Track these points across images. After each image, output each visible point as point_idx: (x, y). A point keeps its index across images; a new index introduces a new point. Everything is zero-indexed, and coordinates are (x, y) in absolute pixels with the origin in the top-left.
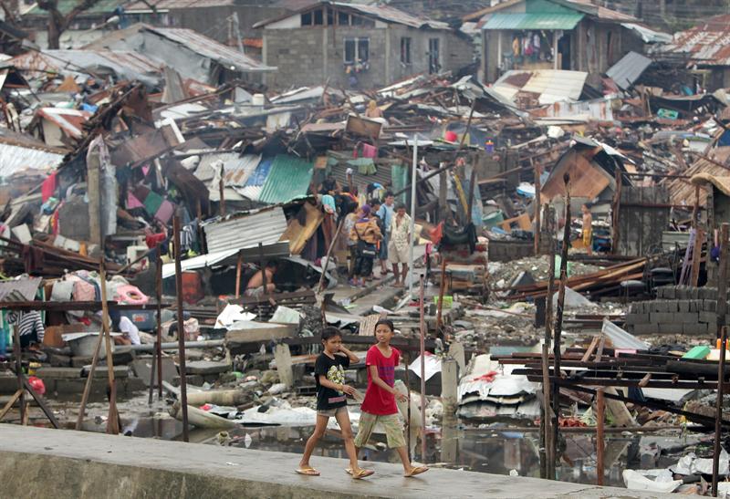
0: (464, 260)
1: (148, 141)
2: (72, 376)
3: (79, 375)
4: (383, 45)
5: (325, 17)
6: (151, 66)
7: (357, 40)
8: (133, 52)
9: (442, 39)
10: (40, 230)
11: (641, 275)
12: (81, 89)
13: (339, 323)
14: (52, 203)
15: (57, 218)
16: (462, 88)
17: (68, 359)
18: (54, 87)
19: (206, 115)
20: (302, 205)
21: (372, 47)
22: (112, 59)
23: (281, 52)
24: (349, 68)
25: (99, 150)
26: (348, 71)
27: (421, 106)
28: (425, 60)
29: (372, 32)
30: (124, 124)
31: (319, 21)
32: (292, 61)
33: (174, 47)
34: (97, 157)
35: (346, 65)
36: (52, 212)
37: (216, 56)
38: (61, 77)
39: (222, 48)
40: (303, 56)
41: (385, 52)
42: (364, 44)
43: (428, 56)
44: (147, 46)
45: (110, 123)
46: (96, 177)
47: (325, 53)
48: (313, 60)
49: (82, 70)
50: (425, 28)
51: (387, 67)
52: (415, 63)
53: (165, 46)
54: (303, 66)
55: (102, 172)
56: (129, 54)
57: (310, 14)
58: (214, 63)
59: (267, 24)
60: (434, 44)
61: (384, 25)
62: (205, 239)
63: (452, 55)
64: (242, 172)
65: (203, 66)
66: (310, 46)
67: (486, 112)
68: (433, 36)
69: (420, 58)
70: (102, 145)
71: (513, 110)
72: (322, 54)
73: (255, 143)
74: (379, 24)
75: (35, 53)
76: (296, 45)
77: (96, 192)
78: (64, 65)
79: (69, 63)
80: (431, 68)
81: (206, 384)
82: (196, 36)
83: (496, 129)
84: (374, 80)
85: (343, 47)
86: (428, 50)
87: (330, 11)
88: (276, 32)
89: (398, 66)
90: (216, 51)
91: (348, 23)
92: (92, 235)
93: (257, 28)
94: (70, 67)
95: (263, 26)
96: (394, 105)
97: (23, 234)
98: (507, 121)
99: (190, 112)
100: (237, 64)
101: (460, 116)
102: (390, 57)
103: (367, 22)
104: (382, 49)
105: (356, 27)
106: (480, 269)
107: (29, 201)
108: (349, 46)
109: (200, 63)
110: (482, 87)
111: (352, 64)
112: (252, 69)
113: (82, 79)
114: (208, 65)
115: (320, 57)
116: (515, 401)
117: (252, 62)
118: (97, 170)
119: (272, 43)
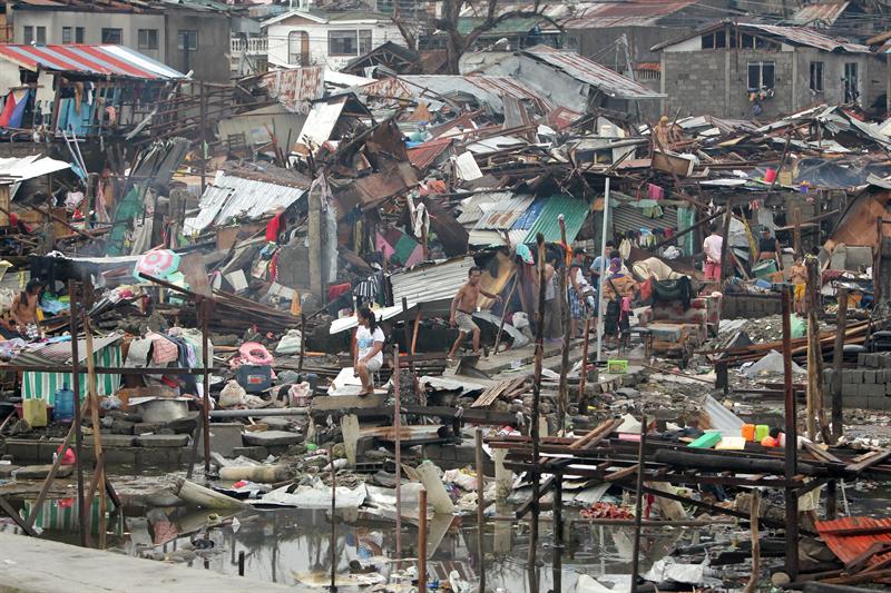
0: (679, 317)
1: (383, 180)
2: (122, 444)
3: (128, 444)
4: (789, 71)
5: (728, 39)
6: (525, 92)
7: (761, 64)
8: (507, 77)
9: (861, 64)
10: (258, 276)
11: (863, 339)
12: (434, 117)
13: (461, 389)
14: (271, 248)
15: (275, 263)
16: (823, 120)
17: (129, 425)
18: (406, 115)
19: (517, 149)
20: (494, 254)
21: (778, 72)
22: (481, 85)
23: (680, 77)
24: (753, 95)
25: (320, 190)
26: (751, 99)
27: (776, 140)
28: (840, 88)
29: (778, 55)
30: (367, 161)
31: (721, 44)
32: (692, 88)
33: (552, 72)
34: (318, 198)
35: (750, 92)
36: (271, 257)
37: (597, 82)
38: (415, 105)
39: (608, 74)
40: (704, 82)
41: (791, 78)
42: (769, 70)
43: (844, 83)
44: (523, 70)
45: (351, 160)
46: (317, 218)
47: (727, 79)
48: (714, 86)
49: (440, 98)
50: (839, 51)
51: (794, 95)
52: (828, 90)
53: (542, 71)
54: (703, 93)
55: (324, 213)
56: (502, 80)
57: (712, 36)
58: (594, 90)
59: (665, 47)
60: (851, 70)
61: (791, 49)
62: (391, 291)
63: (873, 81)
64: (510, 214)
65: (581, 93)
66: (712, 71)
67: (854, 147)
68: (850, 60)
69: (834, 85)
70: (323, 184)
71: (885, 145)
72: (724, 79)
73: (529, 182)
74: (786, 47)
75: (393, 79)
76: (696, 70)
77: (317, 237)
78: (422, 91)
79: (427, 90)
80: (847, 95)
81: (271, 456)
82: (580, 61)
83: (859, 165)
84: (780, 109)
85: (747, 72)
86: (844, 76)
87: (732, 33)
88: (675, 56)
89: (806, 93)
90: (600, 76)
91: (752, 46)
92: (312, 282)
93: (655, 50)
94: (427, 93)
95: (661, 49)
96: (748, 138)
97: (239, 281)
98: (873, 157)
99: (498, 146)
100: (619, 91)
101: (821, 151)
102: (798, 83)
103: (773, 45)
104: (788, 75)
105: (760, 51)
106: (693, 328)
107: (253, 244)
108: (754, 71)
109: (579, 90)
110: (849, 119)
111: (755, 91)
112: (636, 95)
113: (436, 106)
114: (587, 91)
115: (722, 82)
116: (577, 486)
117: (640, 89)
118: (318, 212)
119: (671, 67)
